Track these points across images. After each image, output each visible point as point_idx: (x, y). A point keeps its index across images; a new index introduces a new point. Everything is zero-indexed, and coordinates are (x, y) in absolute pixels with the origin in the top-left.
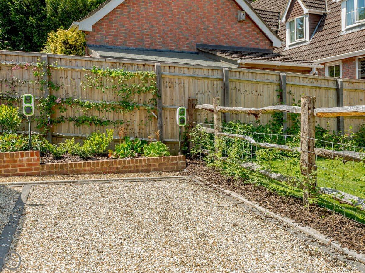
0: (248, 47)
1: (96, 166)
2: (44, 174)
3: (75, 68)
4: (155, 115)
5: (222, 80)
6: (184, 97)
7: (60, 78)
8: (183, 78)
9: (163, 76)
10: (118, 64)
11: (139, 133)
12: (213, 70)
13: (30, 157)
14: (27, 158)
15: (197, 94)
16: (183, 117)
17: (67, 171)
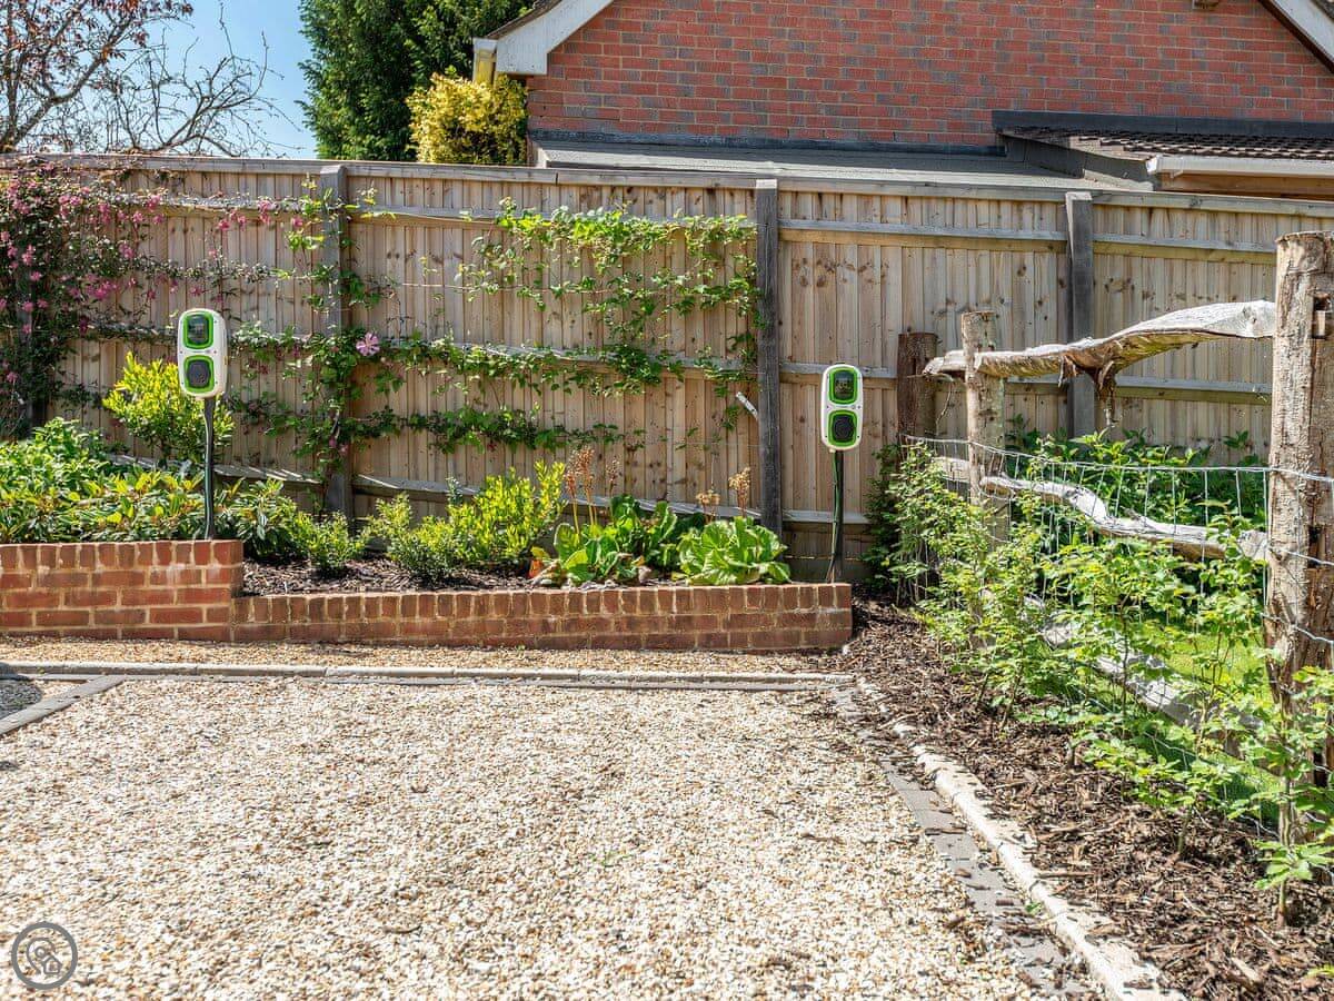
0: (1239, 116)
1: (455, 612)
2: (246, 638)
3: (445, 213)
4: (750, 407)
5: (1059, 247)
6: (883, 325)
7: (389, 255)
8: (882, 242)
9: (788, 236)
10: (606, 192)
11: (684, 481)
12: (1019, 203)
13: (193, 566)
14: (182, 566)
15: (943, 313)
16: (849, 407)
17: (339, 627)
